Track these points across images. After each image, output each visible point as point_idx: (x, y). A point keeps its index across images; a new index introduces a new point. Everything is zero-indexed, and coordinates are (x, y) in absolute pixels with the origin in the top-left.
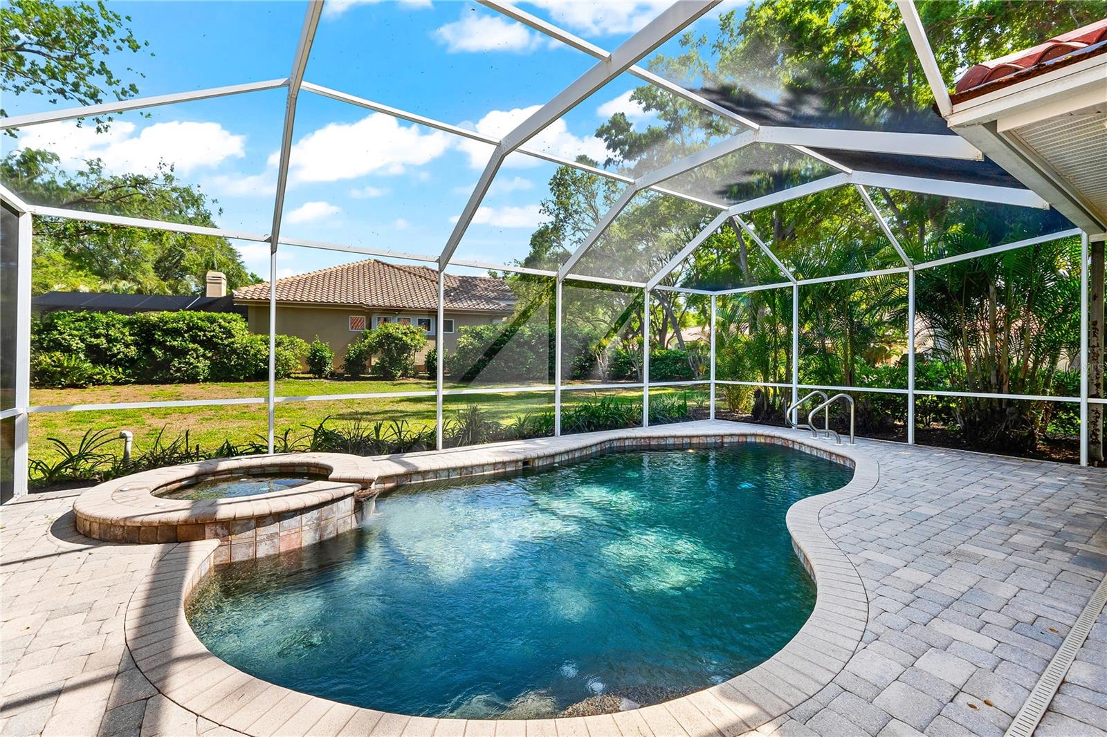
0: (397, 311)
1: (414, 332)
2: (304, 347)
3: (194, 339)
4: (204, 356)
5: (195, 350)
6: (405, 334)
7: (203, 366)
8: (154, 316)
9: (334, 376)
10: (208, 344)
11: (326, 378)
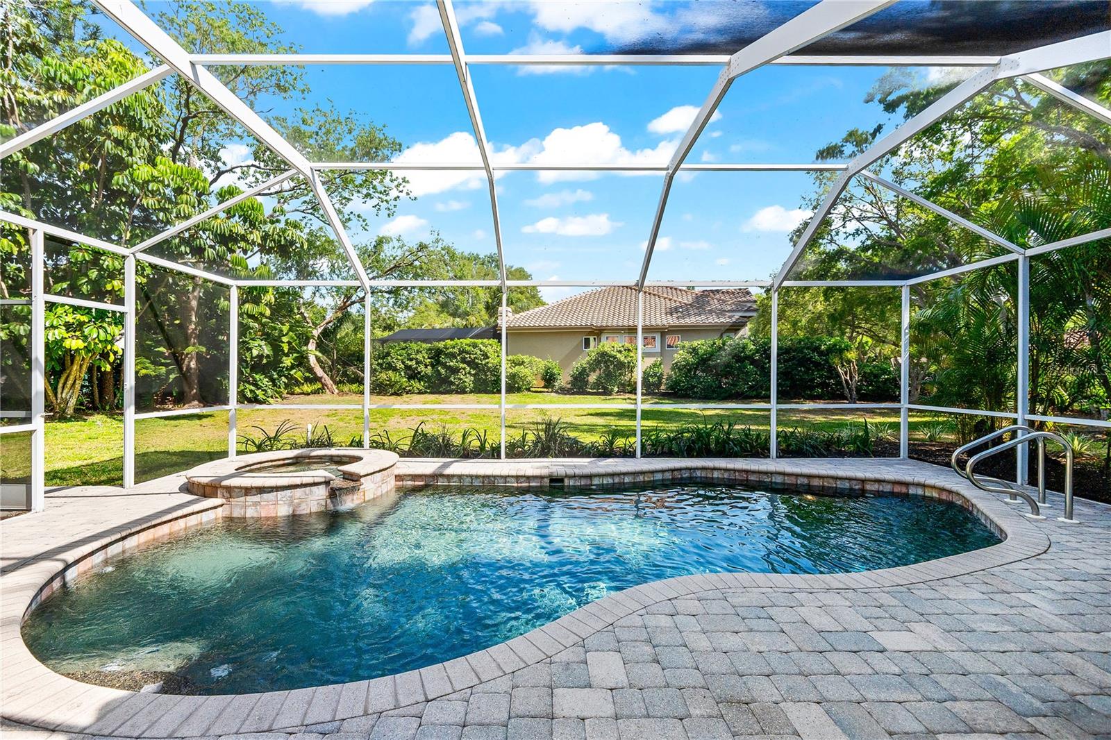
0: (622, 330)
1: (629, 350)
2: (540, 364)
3: (464, 361)
4: (469, 373)
5: (464, 369)
6: (620, 352)
7: (469, 380)
8: (441, 345)
9: (563, 391)
10: (471, 364)
11: (556, 392)
